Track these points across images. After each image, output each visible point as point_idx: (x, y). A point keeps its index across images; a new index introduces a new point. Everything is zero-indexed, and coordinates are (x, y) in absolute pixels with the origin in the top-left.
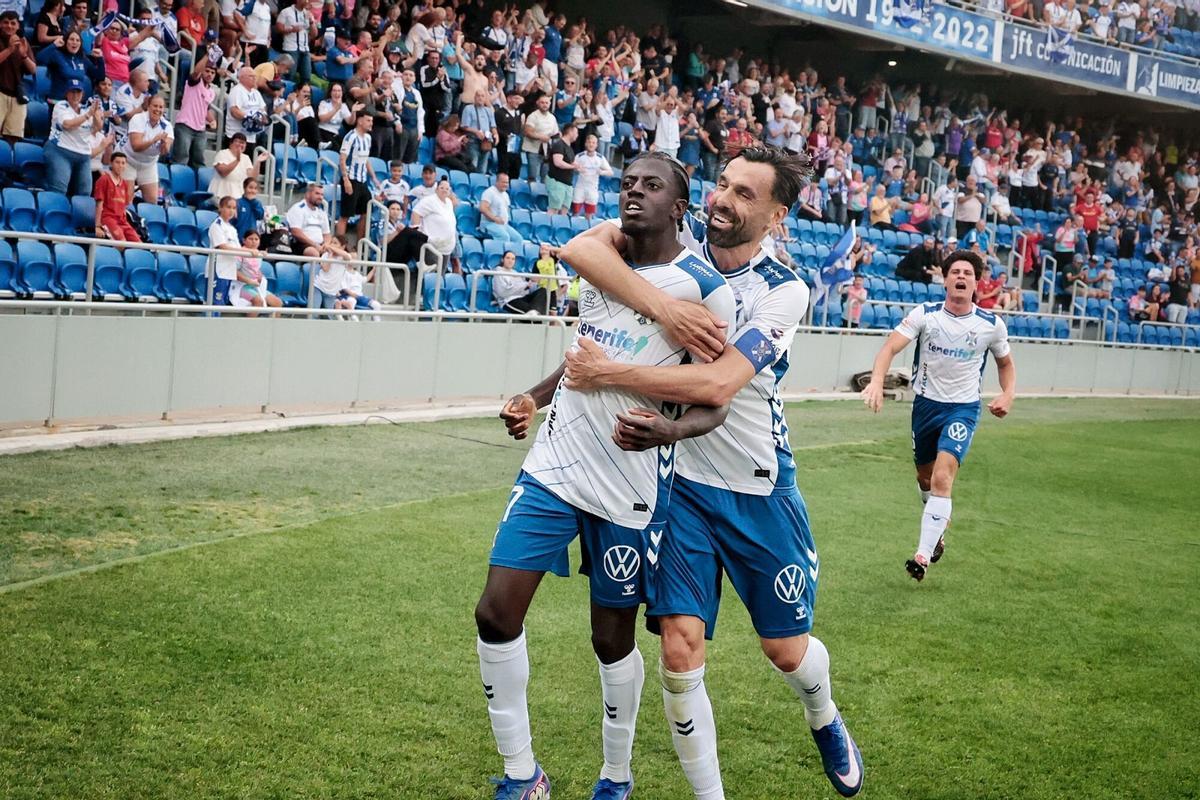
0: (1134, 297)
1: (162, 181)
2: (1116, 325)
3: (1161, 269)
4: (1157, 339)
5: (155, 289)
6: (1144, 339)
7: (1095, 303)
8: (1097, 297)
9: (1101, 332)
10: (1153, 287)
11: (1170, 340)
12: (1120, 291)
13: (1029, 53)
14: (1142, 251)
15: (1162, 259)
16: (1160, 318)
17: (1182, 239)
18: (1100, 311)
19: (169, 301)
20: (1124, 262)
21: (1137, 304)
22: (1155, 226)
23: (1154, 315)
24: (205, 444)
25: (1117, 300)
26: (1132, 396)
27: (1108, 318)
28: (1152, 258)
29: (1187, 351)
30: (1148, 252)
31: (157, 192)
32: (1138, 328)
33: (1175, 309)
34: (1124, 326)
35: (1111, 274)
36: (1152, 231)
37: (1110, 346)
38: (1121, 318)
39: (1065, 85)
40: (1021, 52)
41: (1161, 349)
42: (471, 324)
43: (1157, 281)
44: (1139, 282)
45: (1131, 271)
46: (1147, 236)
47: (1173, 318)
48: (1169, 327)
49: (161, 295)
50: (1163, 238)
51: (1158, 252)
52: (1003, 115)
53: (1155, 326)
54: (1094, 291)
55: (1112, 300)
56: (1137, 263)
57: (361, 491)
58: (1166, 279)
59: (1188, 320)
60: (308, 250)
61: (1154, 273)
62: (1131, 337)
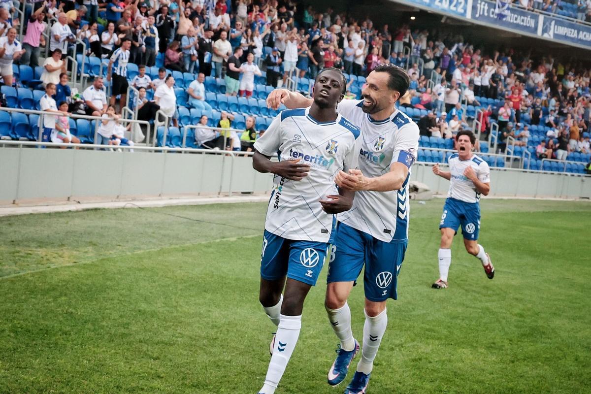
0: (539, 146)
1: (15, 74)
2: (529, 160)
3: (554, 131)
4: (551, 168)
5: (10, 132)
6: (544, 168)
7: (518, 149)
8: (520, 145)
9: (521, 164)
10: (549, 141)
11: (558, 169)
12: (532, 142)
13: (486, 14)
14: (544, 120)
15: (554, 125)
16: (553, 157)
17: (565, 115)
18: (521, 153)
19: (18, 139)
20: (534, 127)
21: (541, 149)
22: (551, 108)
23: (550, 155)
24: (36, 217)
25: (531, 147)
26: (537, 198)
27: (525, 157)
28: (549, 125)
29: (566, 175)
30: (547, 121)
31: (12, 80)
32: (541, 162)
33: (561, 153)
34: (533, 161)
35: (527, 133)
36: (549, 110)
37: (526, 172)
38: (532, 157)
39: (505, 32)
40: (481, 13)
41: (553, 174)
42: (183, 154)
43: (551, 137)
44: (542, 137)
45: (538, 132)
46: (546, 113)
47: (560, 157)
48: (557, 162)
49: (13, 136)
50: (555, 114)
51: (552, 122)
52: (471, 48)
53: (550, 162)
54: (518, 142)
55: (528, 147)
56: (541, 128)
57: (121, 244)
58: (556, 136)
59: (568, 158)
60: (95, 113)
61: (550, 133)
62: (537, 167)
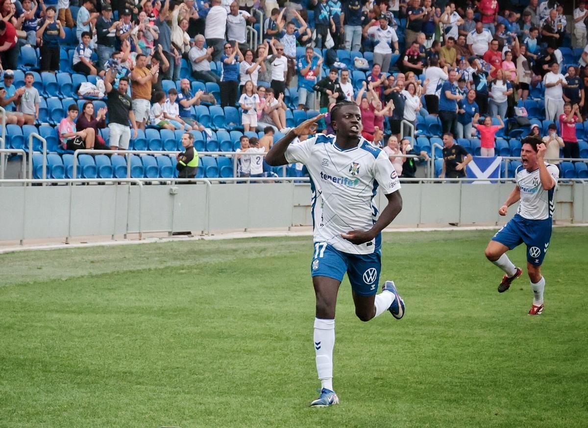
0: (64, 120)
2: (46, 157)
3: (94, 83)
4: (96, 171)
6: (81, 172)
7: (16, 130)
8: (19, 123)
9: (27, 167)
10: (85, 106)
11: (112, 171)
12: (47, 113)
14: (69, 60)
15: (93, 69)
16: (98, 145)
18: (23, 140)
20: (48, 76)
21: (67, 128)
22: (81, 28)
23: (90, 141)
25: (44, 125)
26: (72, 245)
27: (35, 149)
28: (82, 69)
29: (134, 184)
30: (76, 61)
32: (71, 159)
33: (116, 130)
34: (55, 157)
35: (33, 92)
36: (79, 34)
37: (40, 184)
38: (50, 148)
41: (103, 184)
43: (90, 98)
44: (69, 100)
45: (57, 87)
46: (73, 42)
47: (114, 142)
48: (109, 155)
50: (93, 42)
51: (87, 61)
53: (93, 155)
54: (14, 116)
55: (38, 126)
56: (64, 77)
58: (101, 95)
59: (133, 144)
61: (86, 88)
62: (65, 171)
